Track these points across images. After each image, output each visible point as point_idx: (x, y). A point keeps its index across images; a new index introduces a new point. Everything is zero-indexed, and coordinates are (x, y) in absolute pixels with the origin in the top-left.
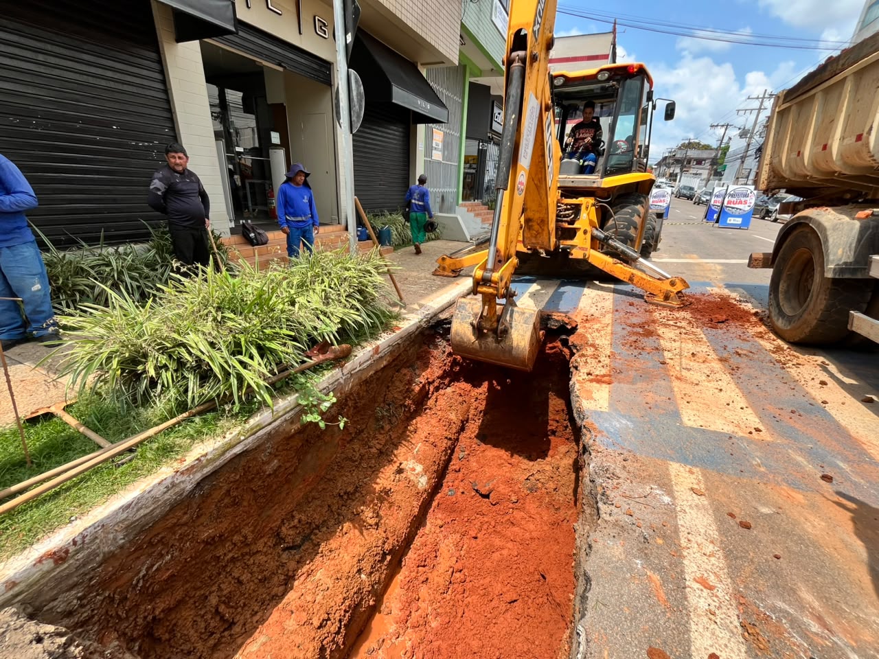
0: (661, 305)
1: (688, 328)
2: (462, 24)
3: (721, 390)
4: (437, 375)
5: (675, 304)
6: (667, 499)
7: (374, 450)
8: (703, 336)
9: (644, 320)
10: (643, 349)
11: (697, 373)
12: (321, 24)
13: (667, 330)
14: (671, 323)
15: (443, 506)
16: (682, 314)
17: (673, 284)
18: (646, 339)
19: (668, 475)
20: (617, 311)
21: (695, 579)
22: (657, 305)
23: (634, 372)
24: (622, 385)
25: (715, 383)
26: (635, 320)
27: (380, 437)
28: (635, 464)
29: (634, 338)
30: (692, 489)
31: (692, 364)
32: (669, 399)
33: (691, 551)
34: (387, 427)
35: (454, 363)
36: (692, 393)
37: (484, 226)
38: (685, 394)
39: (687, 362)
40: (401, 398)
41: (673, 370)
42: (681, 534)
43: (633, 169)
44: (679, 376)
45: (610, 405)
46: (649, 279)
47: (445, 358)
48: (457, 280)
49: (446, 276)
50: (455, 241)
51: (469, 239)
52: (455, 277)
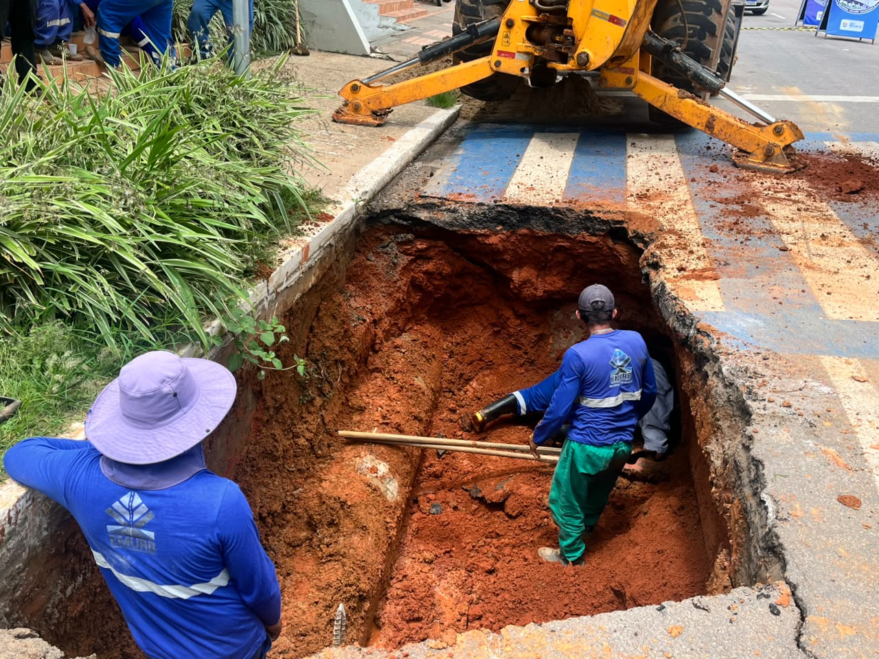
0: (760, 170)
1: (809, 203)
3: (868, 277)
4: (384, 308)
5: (782, 167)
6: (826, 389)
7: (302, 441)
8: (831, 212)
9: (739, 193)
10: (749, 232)
11: (833, 258)
13: (779, 206)
14: (782, 195)
15: (426, 532)
16: (794, 183)
17: (778, 131)
18: (751, 220)
19: (822, 368)
20: (693, 180)
21: (871, 447)
22: (754, 170)
23: (745, 263)
24: (733, 280)
25: (859, 269)
26: (725, 194)
27: (310, 418)
28: (779, 362)
29: (732, 219)
30: (853, 377)
31: (823, 248)
32: (803, 291)
33: (863, 427)
34: (318, 401)
35: (414, 285)
36: (831, 283)
37: (385, 23)
38: (823, 285)
39: (817, 246)
40: (337, 348)
41: (799, 257)
42: (849, 416)
44: (809, 264)
45: (726, 304)
46: (740, 125)
47: (397, 277)
48: (385, 131)
49: (362, 124)
50: (338, 53)
51: (368, 51)
52: (379, 125)
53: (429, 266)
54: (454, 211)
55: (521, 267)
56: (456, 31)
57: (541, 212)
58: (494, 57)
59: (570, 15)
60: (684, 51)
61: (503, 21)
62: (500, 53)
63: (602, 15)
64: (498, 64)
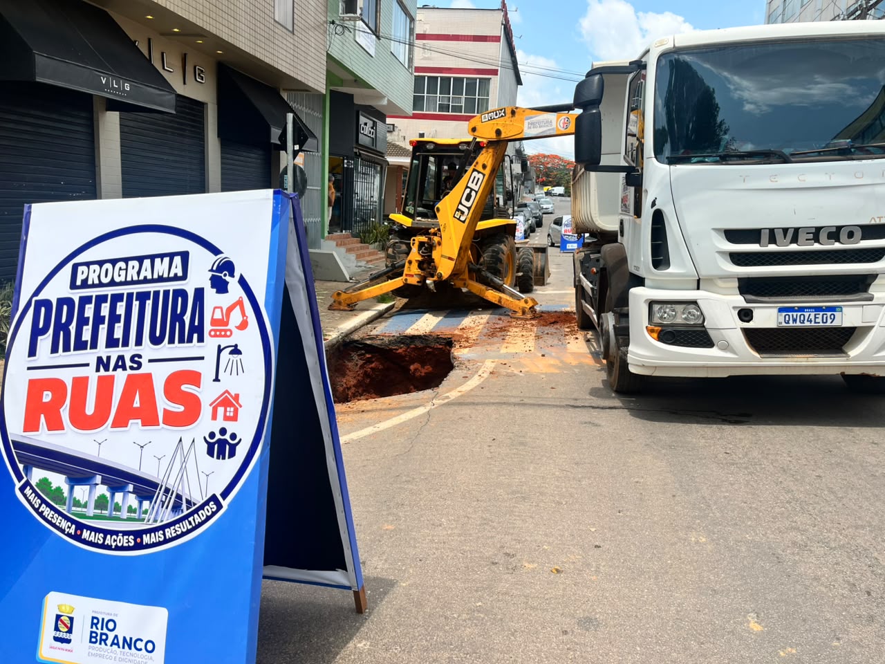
0: (520, 318)
1: (530, 327)
2: (327, 54)
4: (352, 383)
5: (529, 316)
8: (535, 329)
9: (504, 326)
10: (495, 336)
12: (200, 72)
13: (516, 328)
14: (521, 326)
16: (534, 322)
17: (526, 302)
18: (500, 333)
20: (488, 323)
22: (518, 318)
24: (477, 347)
25: (525, 342)
29: (492, 333)
31: (519, 338)
32: (498, 348)
35: (366, 375)
36: (510, 346)
37: (359, 264)
38: (507, 347)
39: (517, 338)
43: (495, 216)
44: (508, 342)
45: (468, 352)
46: (511, 300)
47: (357, 369)
48: (354, 312)
49: (342, 310)
50: (331, 281)
51: (348, 279)
52: (351, 311)
53: (373, 365)
54: (382, 339)
55: (413, 363)
56: (387, 266)
57: (419, 337)
58: (404, 277)
59: (433, 257)
60: (487, 270)
61: (407, 261)
62: (406, 275)
63: (445, 257)
64: (406, 280)
